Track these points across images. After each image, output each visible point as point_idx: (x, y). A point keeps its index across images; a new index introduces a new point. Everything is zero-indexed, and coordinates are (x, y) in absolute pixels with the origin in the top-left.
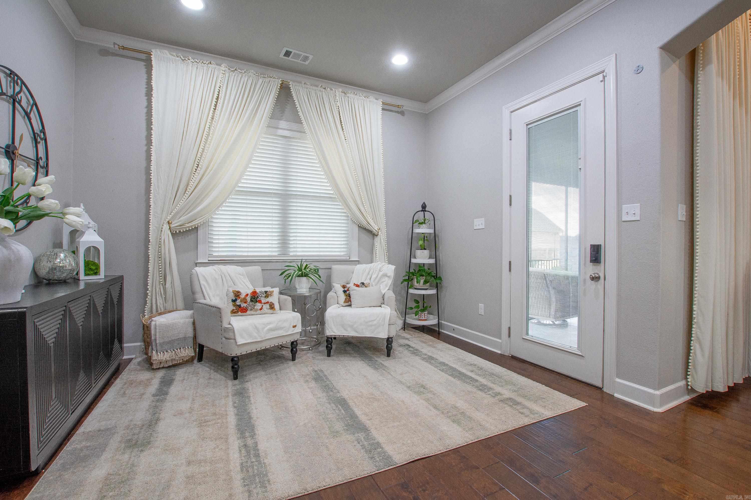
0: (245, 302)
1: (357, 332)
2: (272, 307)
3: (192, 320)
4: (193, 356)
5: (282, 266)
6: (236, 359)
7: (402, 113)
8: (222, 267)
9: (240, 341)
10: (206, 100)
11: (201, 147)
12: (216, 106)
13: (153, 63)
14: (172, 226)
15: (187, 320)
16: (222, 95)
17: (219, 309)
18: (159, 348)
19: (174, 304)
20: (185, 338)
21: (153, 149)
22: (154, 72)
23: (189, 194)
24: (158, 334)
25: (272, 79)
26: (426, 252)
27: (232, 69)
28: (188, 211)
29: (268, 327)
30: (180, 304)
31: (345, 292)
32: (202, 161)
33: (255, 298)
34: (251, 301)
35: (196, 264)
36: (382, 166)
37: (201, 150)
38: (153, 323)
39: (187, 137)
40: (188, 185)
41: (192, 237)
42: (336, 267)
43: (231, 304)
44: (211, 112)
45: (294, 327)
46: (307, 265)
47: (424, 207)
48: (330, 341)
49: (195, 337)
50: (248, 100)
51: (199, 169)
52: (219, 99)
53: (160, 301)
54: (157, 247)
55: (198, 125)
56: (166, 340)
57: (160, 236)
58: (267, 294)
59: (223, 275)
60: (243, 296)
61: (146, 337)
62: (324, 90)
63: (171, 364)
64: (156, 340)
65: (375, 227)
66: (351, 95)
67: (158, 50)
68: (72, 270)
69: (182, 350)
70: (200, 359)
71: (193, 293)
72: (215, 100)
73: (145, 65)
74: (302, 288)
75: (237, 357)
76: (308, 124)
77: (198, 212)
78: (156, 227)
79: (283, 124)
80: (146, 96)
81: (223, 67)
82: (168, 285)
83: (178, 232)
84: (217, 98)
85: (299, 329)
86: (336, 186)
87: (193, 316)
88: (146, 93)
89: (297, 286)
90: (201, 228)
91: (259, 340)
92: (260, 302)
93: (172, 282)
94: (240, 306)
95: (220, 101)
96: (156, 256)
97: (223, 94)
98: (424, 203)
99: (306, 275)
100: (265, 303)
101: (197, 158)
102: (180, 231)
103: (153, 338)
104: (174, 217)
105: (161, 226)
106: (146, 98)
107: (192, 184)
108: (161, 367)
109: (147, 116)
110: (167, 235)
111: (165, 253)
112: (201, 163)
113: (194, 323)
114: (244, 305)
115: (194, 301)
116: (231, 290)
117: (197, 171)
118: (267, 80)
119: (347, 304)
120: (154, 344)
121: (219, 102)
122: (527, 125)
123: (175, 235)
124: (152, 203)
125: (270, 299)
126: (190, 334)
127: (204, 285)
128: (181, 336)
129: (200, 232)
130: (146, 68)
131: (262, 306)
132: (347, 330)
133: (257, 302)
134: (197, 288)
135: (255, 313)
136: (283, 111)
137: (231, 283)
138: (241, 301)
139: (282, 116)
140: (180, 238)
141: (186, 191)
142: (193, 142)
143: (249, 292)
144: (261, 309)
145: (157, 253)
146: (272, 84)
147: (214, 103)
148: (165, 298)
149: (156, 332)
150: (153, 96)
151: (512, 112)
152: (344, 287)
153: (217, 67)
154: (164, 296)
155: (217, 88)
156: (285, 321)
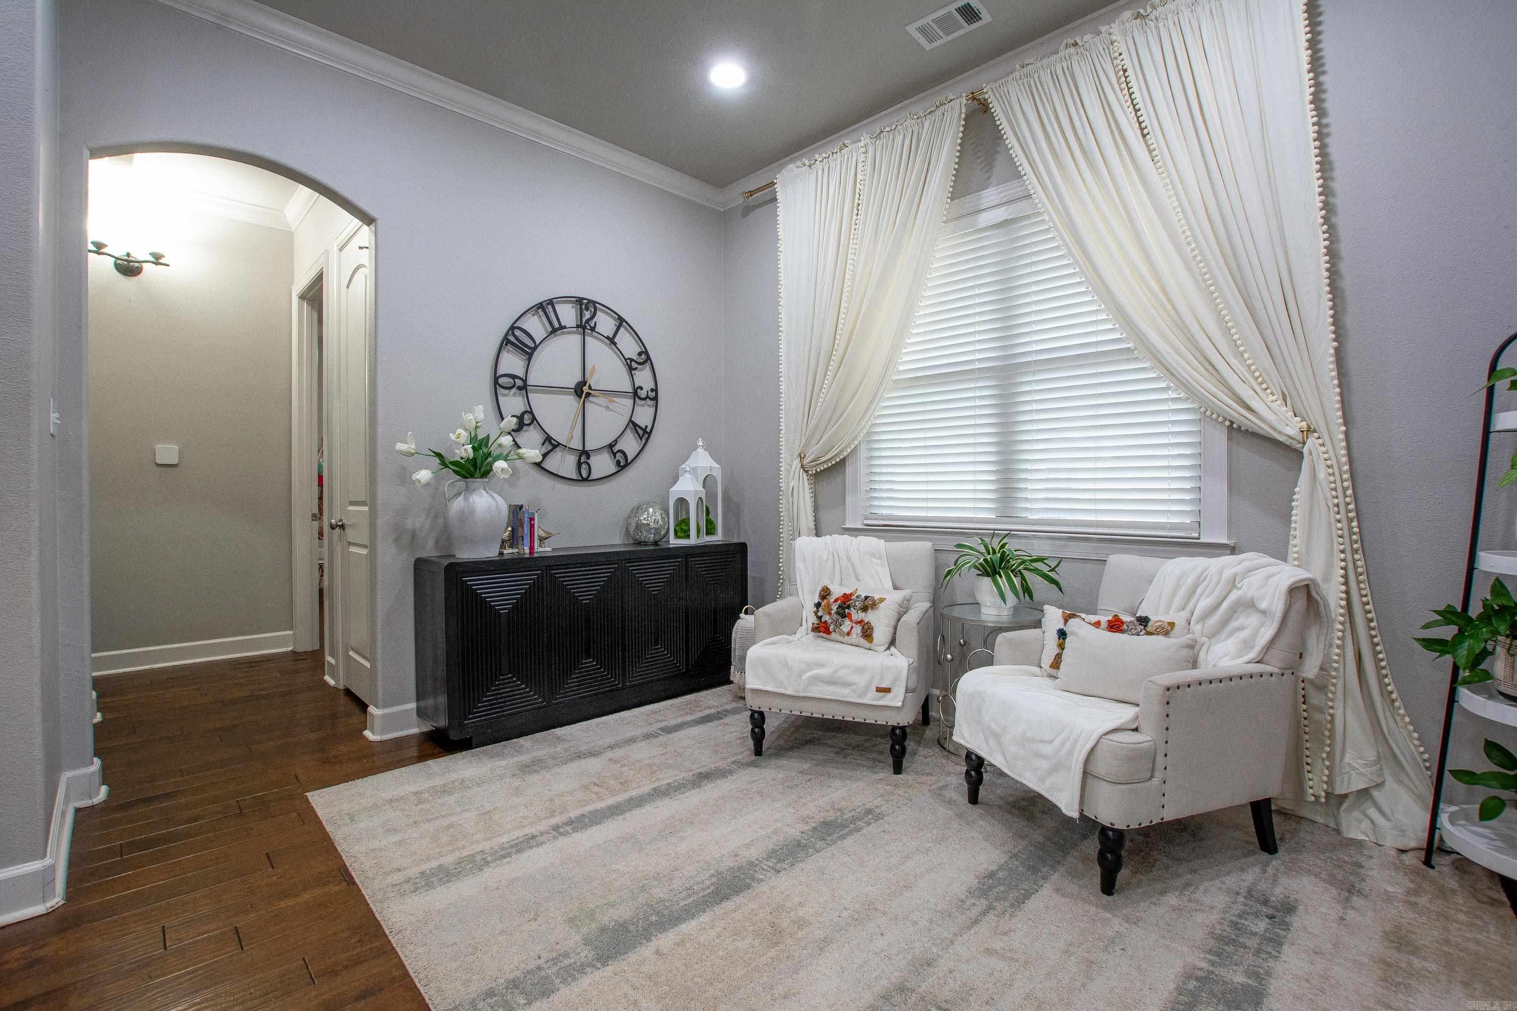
0: (831, 614)
2: (867, 633)
6: (756, 716)
13: (779, 195)
14: (805, 462)
16: (864, 197)
22: (780, 210)
27: (876, 135)
33: (845, 607)
34: (838, 613)
41: (839, 479)
43: (814, 608)
45: (887, 690)
58: (867, 604)
59: (835, 555)
60: (830, 600)
67: (784, 171)
68: (657, 531)
78: (790, 465)
79: (989, 195)
81: (863, 141)
85: (891, 699)
89: (978, 599)
90: (850, 462)
92: (850, 618)
97: (866, 193)
100: (856, 623)
104: (807, 447)
105: (793, 464)
110: (797, 477)
114: (825, 618)
124: (783, 426)
125: (868, 616)
129: (849, 471)
131: (852, 628)
133: (845, 617)
136: (990, 164)
138: (826, 609)
140: (821, 480)
143: (840, 592)
144: (848, 634)
146: (949, 116)
147: (854, 218)
153: (855, 146)
155: (857, 187)
156: (860, 670)
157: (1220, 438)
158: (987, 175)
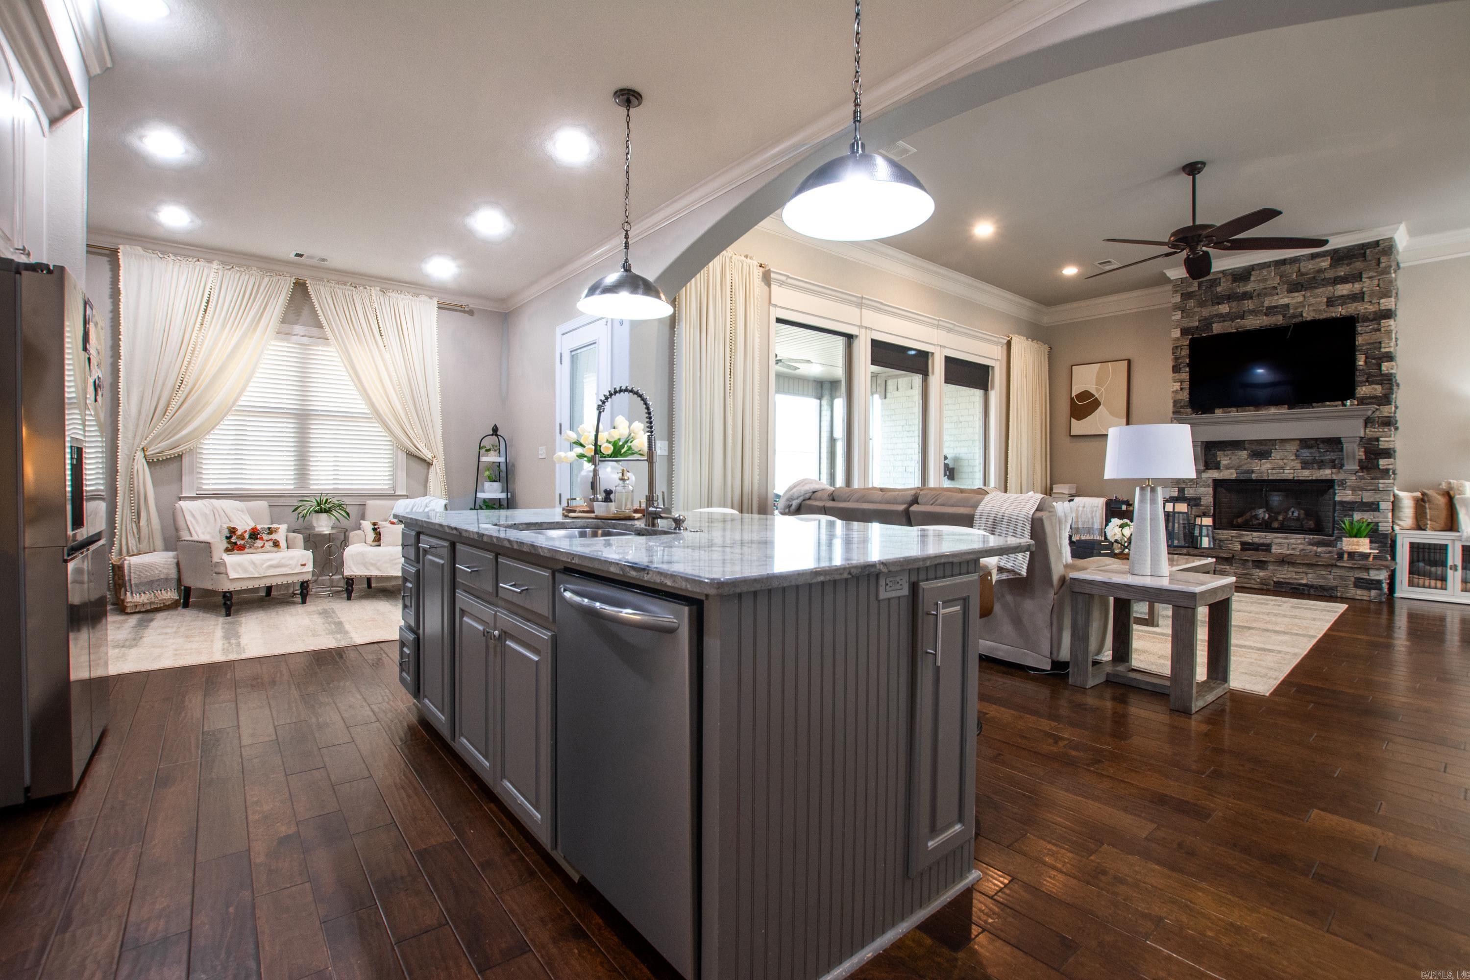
0: (242, 539)
1: (380, 570)
2: (276, 544)
3: (176, 560)
4: (177, 600)
5: (295, 502)
6: (228, 595)
7: (471, 313)
8: (214, 501)
9: (233, 575)
10: (193, 302)
11: (187, 359)
12: (205, 311)
13: (121, 262)
14: (147, 453)
15: (170, 560)
16: (213, 299)
17: (208, 544)
18: (134, 589)
19: (152, 545)
20: (167, 580)
21: (122, 363)
22: (122, 273)
23: (170, 415)
24: (132, 574)
25: (282, 277)
26: (496, 485)
27: (228, 267)
28: (171, 434)
29: (268, 563)
30: (159, 543)
31: (374, 529)
32: (187, 377)
33: (255, 535)
34: (250, 537)
35: (180, 499)
36: (438, 379)
37: (185, 363)
38: (126, 563)
39: (167, 349)
40: (168, 405)
41: (174, 466)
42: (370, 503)
43: (225, 541)
44: (201, 315)
45: (304, 565)
46: (327, 500)
47: (495, 430)
48: (350, 582)
49: (179, 580)
50: (249, 304)
51: (183, 386)
52: (210, 303)
53: (132, 543)
54: (128, 478)
55: (181, 334)
56: (144, 580)
57: (133, 465)
58: (270, 531)
59: (215, 511)
60: (239, 533)
61: (116, 577)
62: (354, 289)
63: (149, 608)
64: (130, 580)
65: (428, 455)
66: (394, 295)
67: (127, 246)
69: (163, 592)
70: (186, 605)
71: (177, 530)
72: (204, 304)
73: (108, 261)
74: (321, 526)
75: (230, 592)
76: (332, 330)
77: (182, 438)
78: (127, 455)
79: (298, 329)
80: (111, 298)
81: (215, 265)
82: (143, 523)
83: (155, 460)
84: (208, 302)
85: (310, 568)
86: (372, 405)
87: (177, 557)
88: (111, 295)
89: (315, 524)
90: (187, 455)
91: (257, 575)
92: (262, 539)
93: (149, 520)
94: (235, 543)
95: (212, 306)
96: (127, 488)
97: (216, 297)
98: (495, 426)
99: (327, 511)
100: (267, 541)
101: (182, 372)
102: (158, 460)
103: (127, 578)
104: (150, 443)
105: (133, 454)
106: (111, 300)
107: (174, 405)
108: (137, 610)
109: (111, 322)
110: (140, 463)
111: (138, 486)
112: (186, 380)
113: (178, 564)
114: (240, 542)
115: (179, 539)
116: (225, 526)
117: (181, 389)
118: (275, 279)
119: (376, 543)
120: (128, 584)
121: (209, 306)
122: (571, 352)
123: (152, 463)
124: (121, 427)
125: (274, 536)
126: (174, 574)
127: (191, 522)
128: (162, 576)
129: (186, 461)
130: (110, 265)
131: (264, 544)
132: (368, 569)
133: (257, 539)
134: (181, 523)
135: (255, 551)
136: (298, 313)
137: (225, 519)
138: (237, 538)
139: (298, 320)
140: (158, 467)
141: (166, 412)
142: (176, 354)
143: (248, 528)
144: (262, 547)
145: (128, 486)
146: (282, 283)
147: (203, 307)
148: (139, 538)
149: (130, 572)
150: (122, 300)
151: (563, 334)
152: (374, 524)
153: (207, 265)
154: (137, 536)
155: (207, 290)
156: (291, 558)
157: (403, 457)
158: (297, 318)
